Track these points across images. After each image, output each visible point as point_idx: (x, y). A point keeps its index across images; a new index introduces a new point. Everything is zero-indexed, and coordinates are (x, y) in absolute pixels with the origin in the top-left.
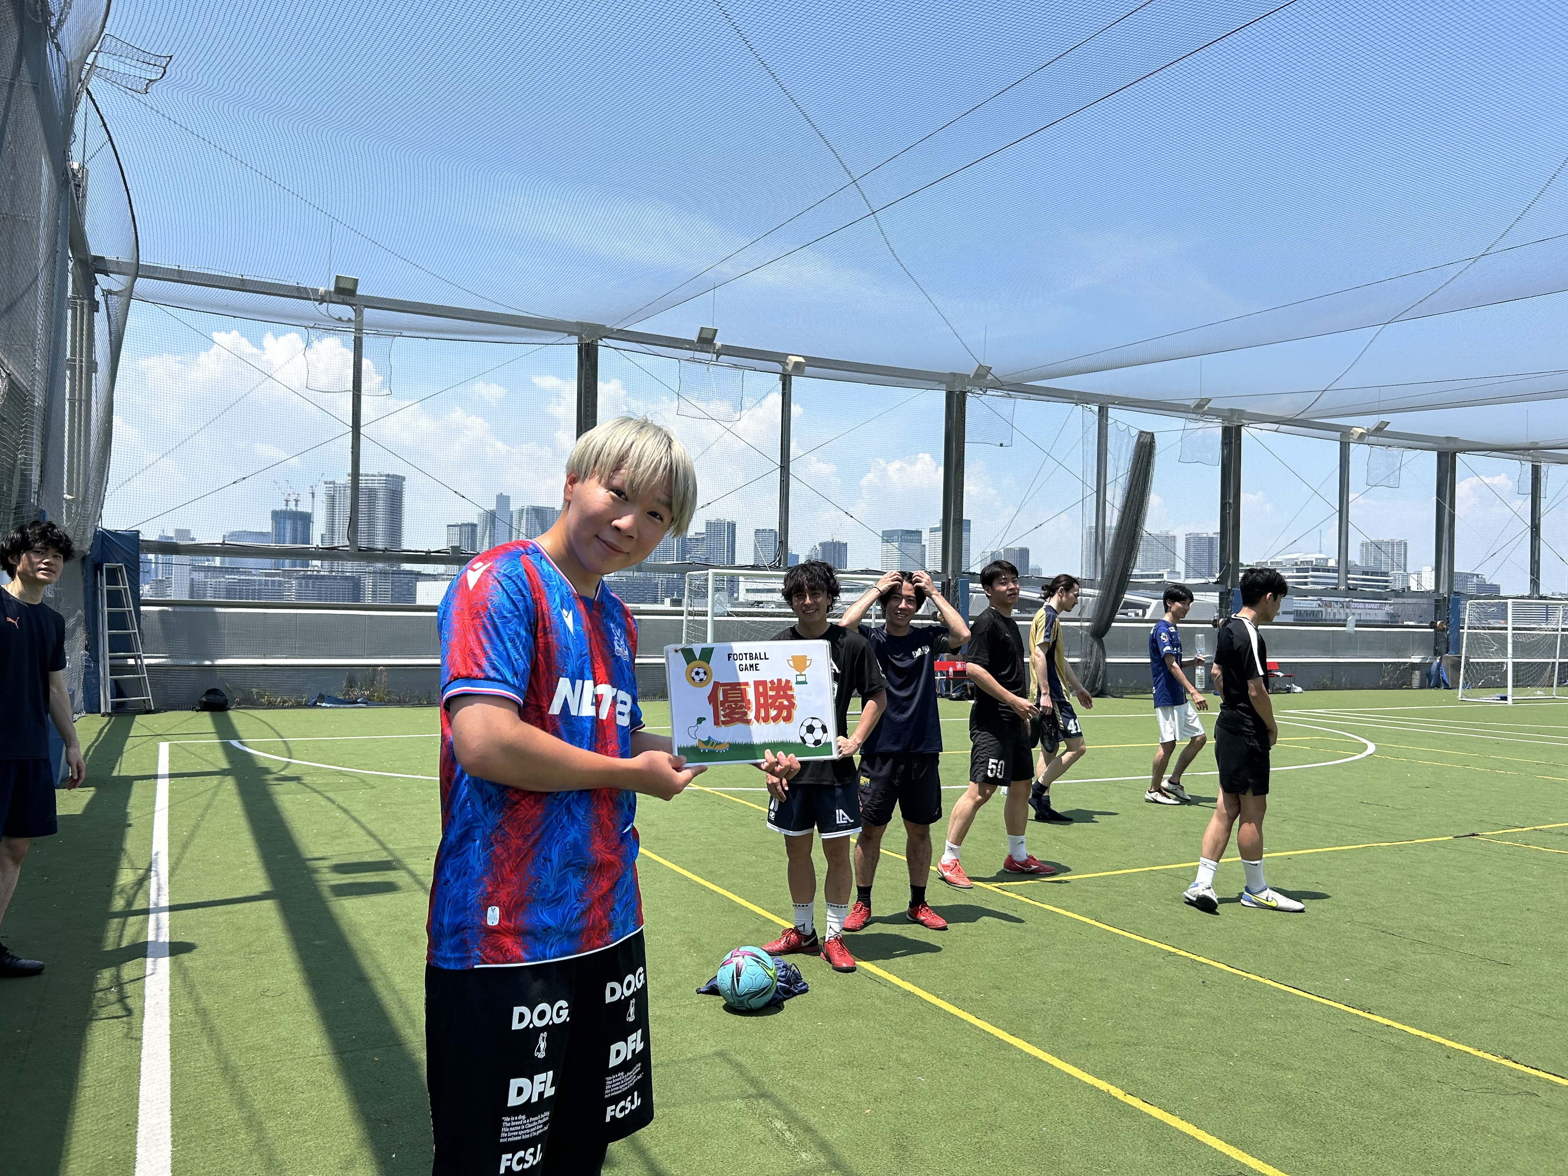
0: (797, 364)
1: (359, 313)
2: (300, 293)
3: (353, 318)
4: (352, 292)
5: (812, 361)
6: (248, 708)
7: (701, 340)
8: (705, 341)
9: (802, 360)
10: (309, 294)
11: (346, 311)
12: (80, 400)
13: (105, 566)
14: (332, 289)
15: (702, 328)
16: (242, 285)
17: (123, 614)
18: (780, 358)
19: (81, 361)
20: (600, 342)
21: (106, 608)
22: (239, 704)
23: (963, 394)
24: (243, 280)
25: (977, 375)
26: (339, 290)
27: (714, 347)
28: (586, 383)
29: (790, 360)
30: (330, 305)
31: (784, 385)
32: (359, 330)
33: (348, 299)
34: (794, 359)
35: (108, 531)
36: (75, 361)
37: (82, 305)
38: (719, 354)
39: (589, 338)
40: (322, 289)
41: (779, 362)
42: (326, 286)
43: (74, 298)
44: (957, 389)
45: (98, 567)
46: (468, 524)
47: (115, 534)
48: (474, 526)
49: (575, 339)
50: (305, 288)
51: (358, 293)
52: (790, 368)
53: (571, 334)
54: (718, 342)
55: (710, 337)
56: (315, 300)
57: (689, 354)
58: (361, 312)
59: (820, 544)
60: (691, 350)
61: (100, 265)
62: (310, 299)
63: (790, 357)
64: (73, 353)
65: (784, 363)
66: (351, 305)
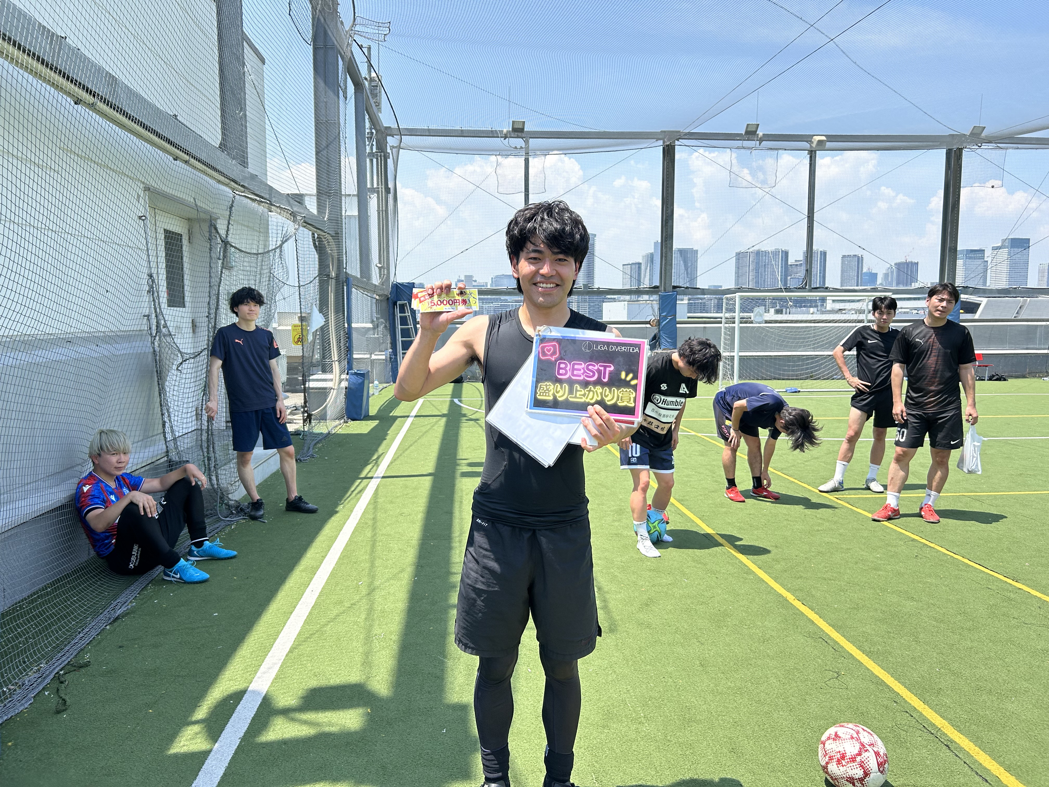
0: (820, 142)
1: (527, 142)
2: (492, 134)
3: (524, 146)
4: (522, 130)
5: (831, 138)
6: (472, 382)
7: (747, 132)
8: (751, 133)
9: (824, 138)
10: (497, 133)
11: (519, 142)
12: (382, 211)
13: (398, 303)
14: (511, 129)
15: (748, 125)
16: (462, 134)
17: (408, 329)
18: (807, 138)
19: (382, 188)
20: (677, 143)
21: (399, 326)
22: (470, 379)
23: (960, 151)
24: (462, 131)
25: (972, 134)
26: (515, 130)
27: (758, 137)
28: (667, 171)
29: (815, 140)
30: (510, 139)
31: (811, 157)
32: (527, 154)
33: (520, 134)
34: (817, 138)
35: (399, 284)
36: (378, 188)
37: (381, 156)
38: (761, 140)
39: (668, 140)
40: (505, 131)
41: (807, 141)
42: (507, 128)
43: (376, 152)
44: (955, 147)
45: (395, 303)
46: (636, 263)
47: (402, 284)
48: (640, 264)
49: (661, 142)
50: (496, 131)
51: (525, 130)
52: (814, 145)
53: (658, 139)
54: (760, 133)
55: (754, 130)
56: (501, 137)
57: (739, 143)
58: (528, 142)
59: (896, 264)
60: (741, 140)
61: (388, 132)
62: (498, 137)
63: (814, 137)
64: (378, 184)
65: (811, 142)
66: (522, 138)
